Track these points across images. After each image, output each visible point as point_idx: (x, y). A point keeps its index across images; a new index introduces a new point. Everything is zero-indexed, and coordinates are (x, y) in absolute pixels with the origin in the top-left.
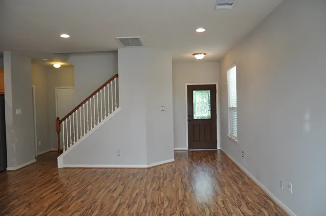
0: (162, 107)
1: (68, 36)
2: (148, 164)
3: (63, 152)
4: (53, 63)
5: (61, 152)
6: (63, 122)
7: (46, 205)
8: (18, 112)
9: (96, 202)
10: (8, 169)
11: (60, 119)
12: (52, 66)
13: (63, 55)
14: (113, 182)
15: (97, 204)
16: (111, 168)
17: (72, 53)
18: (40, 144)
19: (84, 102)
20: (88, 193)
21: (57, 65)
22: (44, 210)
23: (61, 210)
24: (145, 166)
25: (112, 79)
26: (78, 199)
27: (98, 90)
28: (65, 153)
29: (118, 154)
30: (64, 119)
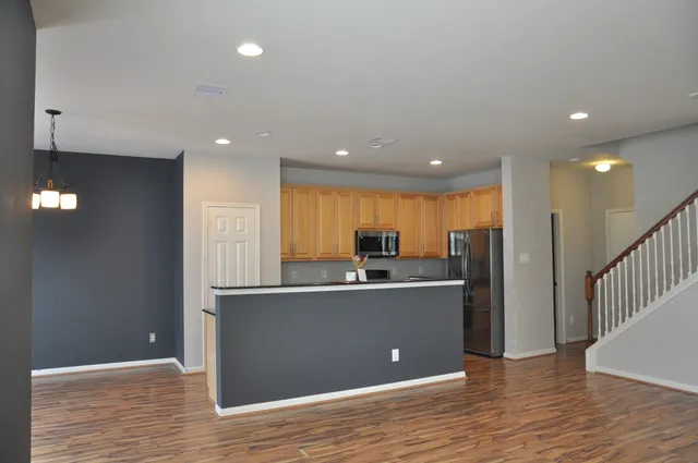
1: (584, 116)
3: (596, 340)
4: (594, 163)
5: (592, 341)
6: (599, 281)
7: (524, 421)
8: (524, 258)
9: (611, 445)
10: (506, 355)
11: (594, 275)
12: (593, 169)
13: (610, 147)
14: (682, 424)
15: (609, 448)
17: (624, 140)
18: (572, 322)
19: (641, 241)
21: (603, 166)
22: (516, 427)
23: (539, 436)
26: (581, 430)
27: (672, 215)
28: (601, 342)
30: (600, 275)
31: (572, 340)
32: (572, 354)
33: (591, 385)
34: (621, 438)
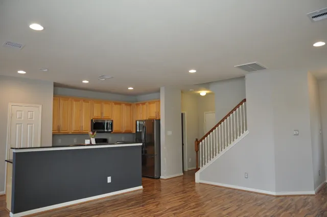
0: (296, 130)
2: (276, 191)
3: (200, 169)
4: (199, 92)
5: (198, 169)
6: (201, 143)
7: (167, 208)
8: (170, 133)
10: (161, 177)
11: (198, 140)
12: (199, 94)
13: (206, 85)
14: (231, 202)
16: (239, 190)
18: (190, 161)
20: (204, 206)
21: (203, 93)
22: (164, 210)
24: (274, 193)
25: (241, 103)
26: (192, 209)
27: (229, 115)
28: (202, 169)
29: (246, 177)
30: (201, 141)
31: (190, 169)
32: (189, 175)
33: (197, 188)
34: (208, 211)
